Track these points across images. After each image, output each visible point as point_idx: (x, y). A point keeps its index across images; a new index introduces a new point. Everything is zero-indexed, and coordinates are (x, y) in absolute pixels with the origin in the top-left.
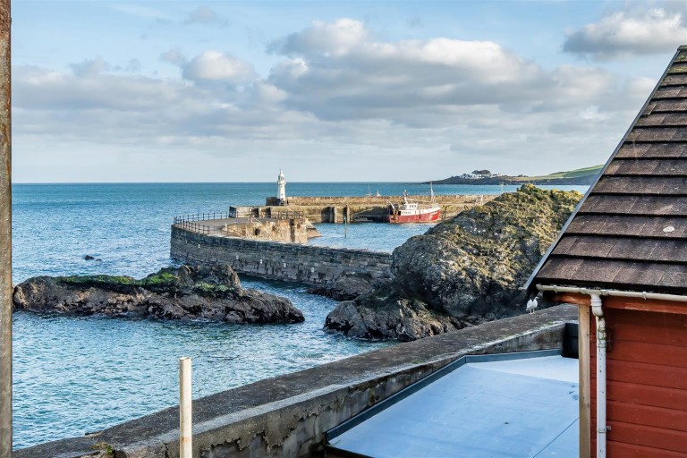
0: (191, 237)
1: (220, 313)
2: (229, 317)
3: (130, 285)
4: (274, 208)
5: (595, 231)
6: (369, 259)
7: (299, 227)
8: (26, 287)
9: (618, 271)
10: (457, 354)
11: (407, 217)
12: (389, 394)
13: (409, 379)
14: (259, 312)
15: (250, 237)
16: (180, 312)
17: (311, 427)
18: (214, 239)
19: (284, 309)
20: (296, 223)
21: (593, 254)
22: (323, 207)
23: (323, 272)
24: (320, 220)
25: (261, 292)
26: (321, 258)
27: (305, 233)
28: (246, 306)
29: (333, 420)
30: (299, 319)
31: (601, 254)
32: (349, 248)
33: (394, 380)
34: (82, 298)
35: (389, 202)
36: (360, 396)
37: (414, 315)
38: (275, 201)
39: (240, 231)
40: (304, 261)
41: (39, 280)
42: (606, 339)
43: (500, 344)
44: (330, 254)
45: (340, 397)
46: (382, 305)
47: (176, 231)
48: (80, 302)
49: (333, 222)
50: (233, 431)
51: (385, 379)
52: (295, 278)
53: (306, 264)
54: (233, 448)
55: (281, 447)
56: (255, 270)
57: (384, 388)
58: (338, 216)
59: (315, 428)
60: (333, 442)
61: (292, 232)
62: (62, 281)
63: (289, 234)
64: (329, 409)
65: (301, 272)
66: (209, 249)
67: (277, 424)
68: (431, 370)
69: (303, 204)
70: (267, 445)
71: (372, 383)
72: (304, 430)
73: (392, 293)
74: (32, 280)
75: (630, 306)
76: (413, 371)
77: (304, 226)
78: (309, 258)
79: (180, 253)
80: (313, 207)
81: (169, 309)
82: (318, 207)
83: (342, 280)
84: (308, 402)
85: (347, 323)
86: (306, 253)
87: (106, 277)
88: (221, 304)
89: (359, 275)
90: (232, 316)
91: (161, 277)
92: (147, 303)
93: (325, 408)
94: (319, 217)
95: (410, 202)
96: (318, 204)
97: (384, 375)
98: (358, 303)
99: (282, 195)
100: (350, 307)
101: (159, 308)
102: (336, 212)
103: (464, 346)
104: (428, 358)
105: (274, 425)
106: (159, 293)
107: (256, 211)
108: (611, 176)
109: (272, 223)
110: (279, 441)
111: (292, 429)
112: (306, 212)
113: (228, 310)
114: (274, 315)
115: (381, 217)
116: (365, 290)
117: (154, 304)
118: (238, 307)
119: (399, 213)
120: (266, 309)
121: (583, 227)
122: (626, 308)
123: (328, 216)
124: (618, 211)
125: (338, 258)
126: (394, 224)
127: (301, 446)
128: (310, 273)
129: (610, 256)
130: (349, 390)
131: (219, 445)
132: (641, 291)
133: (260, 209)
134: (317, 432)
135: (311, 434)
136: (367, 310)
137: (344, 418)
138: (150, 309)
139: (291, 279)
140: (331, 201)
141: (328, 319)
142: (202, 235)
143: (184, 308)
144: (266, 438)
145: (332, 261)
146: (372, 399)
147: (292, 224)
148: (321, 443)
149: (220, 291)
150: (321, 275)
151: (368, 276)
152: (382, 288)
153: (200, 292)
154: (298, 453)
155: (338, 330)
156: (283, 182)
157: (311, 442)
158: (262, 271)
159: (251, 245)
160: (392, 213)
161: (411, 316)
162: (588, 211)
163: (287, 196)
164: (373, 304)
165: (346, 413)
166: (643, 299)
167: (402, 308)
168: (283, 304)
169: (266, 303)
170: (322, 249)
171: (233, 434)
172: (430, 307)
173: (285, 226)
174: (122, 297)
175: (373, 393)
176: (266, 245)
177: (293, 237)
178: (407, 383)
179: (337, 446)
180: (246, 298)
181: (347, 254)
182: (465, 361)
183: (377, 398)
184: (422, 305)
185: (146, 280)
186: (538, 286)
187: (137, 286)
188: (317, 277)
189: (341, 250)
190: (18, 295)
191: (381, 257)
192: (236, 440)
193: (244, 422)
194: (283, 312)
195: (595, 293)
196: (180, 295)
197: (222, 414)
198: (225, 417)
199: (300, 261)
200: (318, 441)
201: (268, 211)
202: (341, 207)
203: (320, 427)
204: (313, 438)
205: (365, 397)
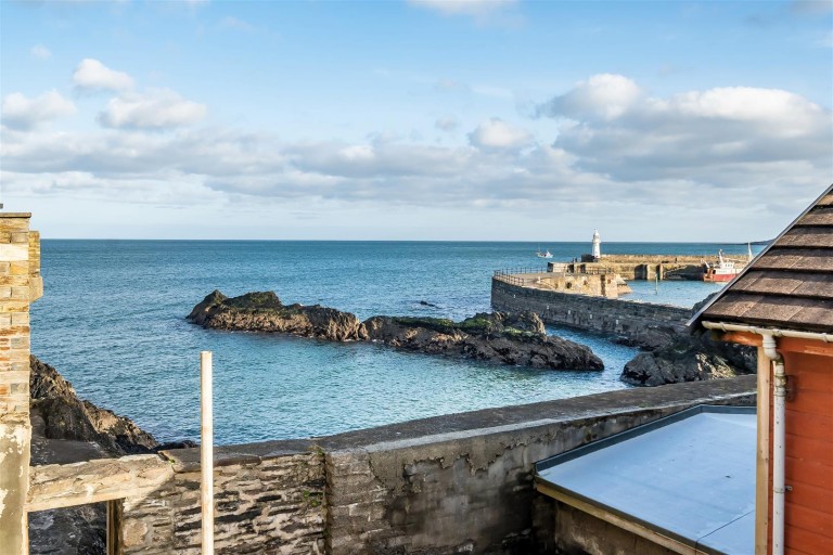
0: (509, 288)
1: (525, 356)
2: (533, 360)
3: (449, 327)
4: (588, 265)
5: (787, 266)
6: (672, 314)
7: (609, 281)
8: (368, 324)
9: (799, 309)
10: (693, 402)
11: (723, 276)
12: (608, 434)
13: (632, 422)
14: (561, 357)
15: (562, 289)
16: (490, 353)
17: (520, 456)
18: (527, 290)
19: (585, 356)
20: (607, 278)
21: (776, 290)
22: (636, 265)
23: (626, 324)
24: (633, 277)
25: (564, 339)
26: (625, 311)
27: (616, 288)
28: (549, 351)
29: (543, 453)
30: (598, 367)
31: (785, 290)
32: (653, 303)
33: (614, 421)
34: (410, 336)
35: (704, 261)
36: (574, 432)
37: (713, 370)
38: (590, 259)
39: (553, 284)
40: (609, 313)
41: (378, 319)
42: (785, 386)
43: (748, 397)
44: (634, 308)
45: (551, 431)
46: (681, 358)
47: (496, 283)
48: (410, 339)
49: (646, 279)
50: (435, 450)
51: (604, 419)
52: (600, 329)
53: (611, 316)
54: (436, 466)
55: (486, 471)
56: (563, 320)
57: (602, 428)
58: (651, 274)
59: (524, 458)
60: (543, 474)
61: (603, 286)
62: (395, 320)
63: (600, 288)
64: (539, 441)
65: (606, 323)
66: (523, 299)
67: (482, 449)
68: (658, 416)
69: (617, 262)
70: (471, 467)
71: (588, 422)
72: (512, 458)
73: (691, 346)
74: (373, 318)
75: (810, 350)
76: (636, 414)
77: (614, 282)
78: (614, 310)
79: (498, 302)
80: (626, 265)
81: (482, 349)
82: (631, 264)
83: (645, 332)
84: (516, 432)
85: (644, 373)
86: (611, 306)
87: (429, 319)
88: (526, 348)
89: (662, 329)
90: (536, 360)
91: (476, 321)
92: (463, 343)
93: (534, 439)
94: (632, 275)
95: (725, 261)
96: (631, 262)
97: (604, 414)
98: (656, 355)
99: (597, 252)
100: (649, 359)
101: (473, 348)
102: (649, 269)
103: (705, 395)
104: (659, 403)
105: (479, 448)
106: (474, 335)
107: (572, 267)
108: (825, 206)
109: (584, 278)
110: (484, 465)
111: (497, 456)
112: (619, 269)
113: (533, 354)
114: (575, 360)
115: (695, 275)
116: (665, 342)
117: (469, 344)
118: (542, 351)
119: (714, 272)
120: (568, 355)
121: (774, 262)
122: (806, 352)
123: (640, 274)
124: (822, 243)
125: (642, 311)
126: (708, 282)
127: (507, 473)
128: (614, 325)
129: (796, 292)
130: (563, 426)
131: (421, 461)
132: (821, 332)
133: (576, 265)
134: (526, 462)
135: (519, 462)
136: (665, 362)
137: (556, 452)
138: (466, 348)
139: (597, 330)
140: (644, 258)
141: (626, 368)
142: (517, 287)
143: (495, 349)
144: (471, 461)
145: (636, 314)
146: (589, 437)
147: (603, 279)
148: (530, 473)
149: (527, 337)
150: (625, 327)
151: (671, 330)
152: (680, 342)
153: (509, 336)
154: (505, 480)
155: (636, 379)
156: (598, 241)
157: (518, 470)
158: (570, 321)
159: (561, 297)
160: (706, 272)
161: (710, 371)
162: (785, 244)
163: (602, 253)
164: (670, 356)
165: (558, 448)
166: (822, 341)
167: (701, 362)
168: (584, 352)
169: (568, 349)
170: (627, 303)
171: (436, 453)
172: (730, 363)
173: (595, 281)
174: (444, 337)
175: (590, 431)
176: (574, 297)
177: (603, 292)
178: (630, 425)
179: (546, 478)
180: (549, 344)
181: (650, 309)
182: (701, 410)
183: (594, 437)
184: (721, 361)
185: (464, 323)
186: (704, 323)
187: (455, 328)
188: (621, 328)
189: (646, 305)
190: (362, 330)
191: (685, 313)
192: (439, 459)
193: (448, 443)
194: (583, 359)
195: (767, 333)
196: (492, 337)
197: (431, 434)
198: (432, 437)
199: (606, 313)
200: (527, 470)
201: (583, 267)
202: (655, 265)
203: (529, 456)
204: (522, 467)
205: (580, 434)
